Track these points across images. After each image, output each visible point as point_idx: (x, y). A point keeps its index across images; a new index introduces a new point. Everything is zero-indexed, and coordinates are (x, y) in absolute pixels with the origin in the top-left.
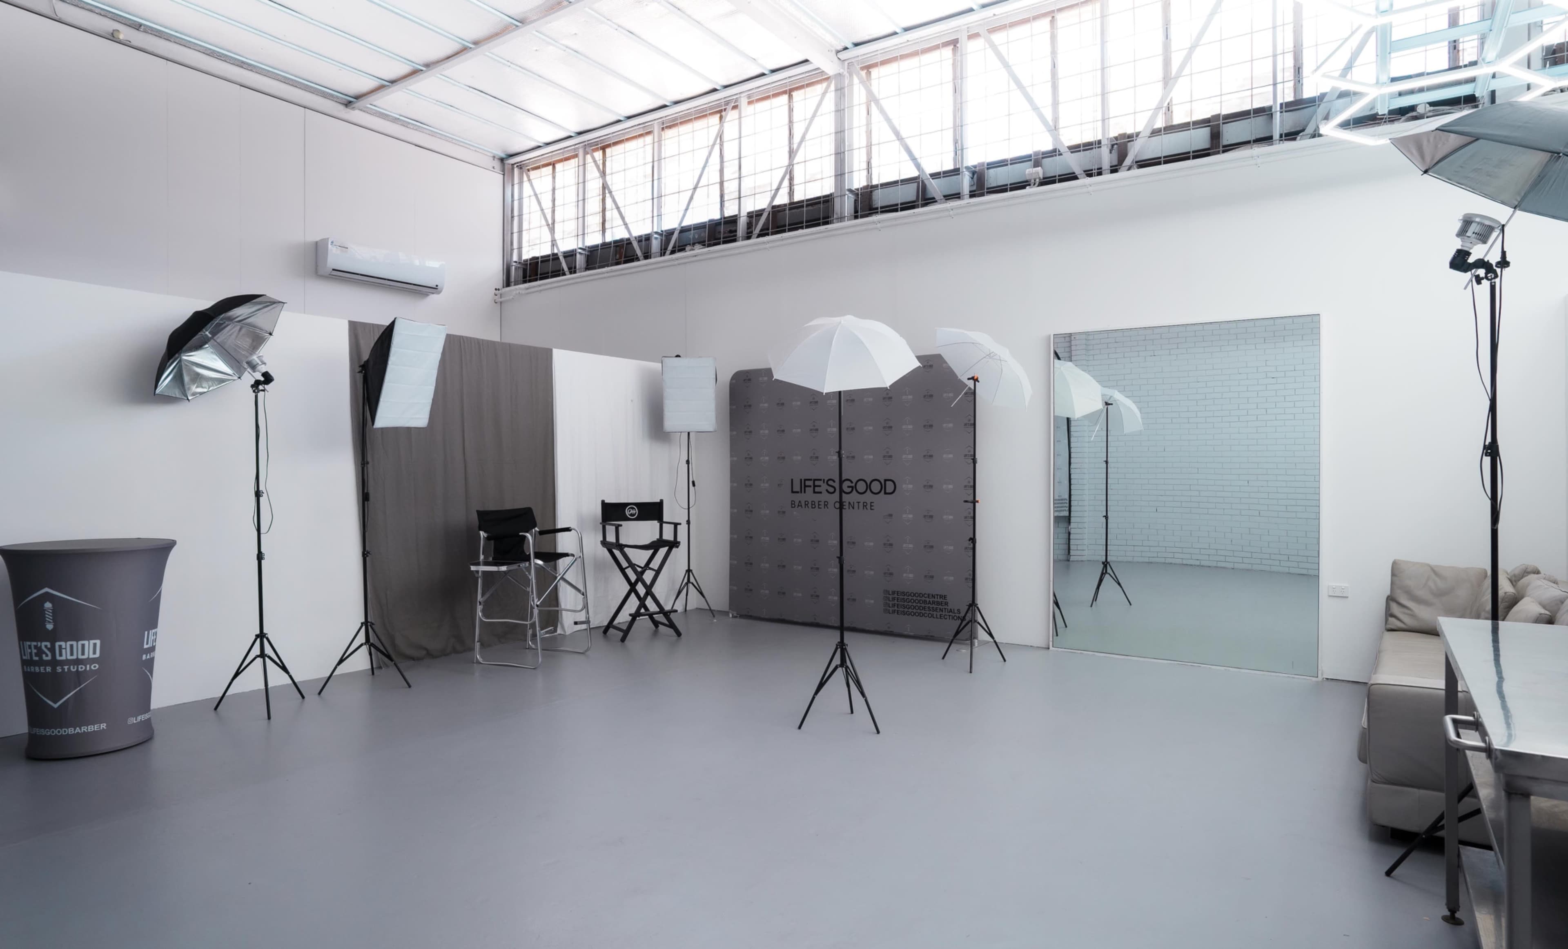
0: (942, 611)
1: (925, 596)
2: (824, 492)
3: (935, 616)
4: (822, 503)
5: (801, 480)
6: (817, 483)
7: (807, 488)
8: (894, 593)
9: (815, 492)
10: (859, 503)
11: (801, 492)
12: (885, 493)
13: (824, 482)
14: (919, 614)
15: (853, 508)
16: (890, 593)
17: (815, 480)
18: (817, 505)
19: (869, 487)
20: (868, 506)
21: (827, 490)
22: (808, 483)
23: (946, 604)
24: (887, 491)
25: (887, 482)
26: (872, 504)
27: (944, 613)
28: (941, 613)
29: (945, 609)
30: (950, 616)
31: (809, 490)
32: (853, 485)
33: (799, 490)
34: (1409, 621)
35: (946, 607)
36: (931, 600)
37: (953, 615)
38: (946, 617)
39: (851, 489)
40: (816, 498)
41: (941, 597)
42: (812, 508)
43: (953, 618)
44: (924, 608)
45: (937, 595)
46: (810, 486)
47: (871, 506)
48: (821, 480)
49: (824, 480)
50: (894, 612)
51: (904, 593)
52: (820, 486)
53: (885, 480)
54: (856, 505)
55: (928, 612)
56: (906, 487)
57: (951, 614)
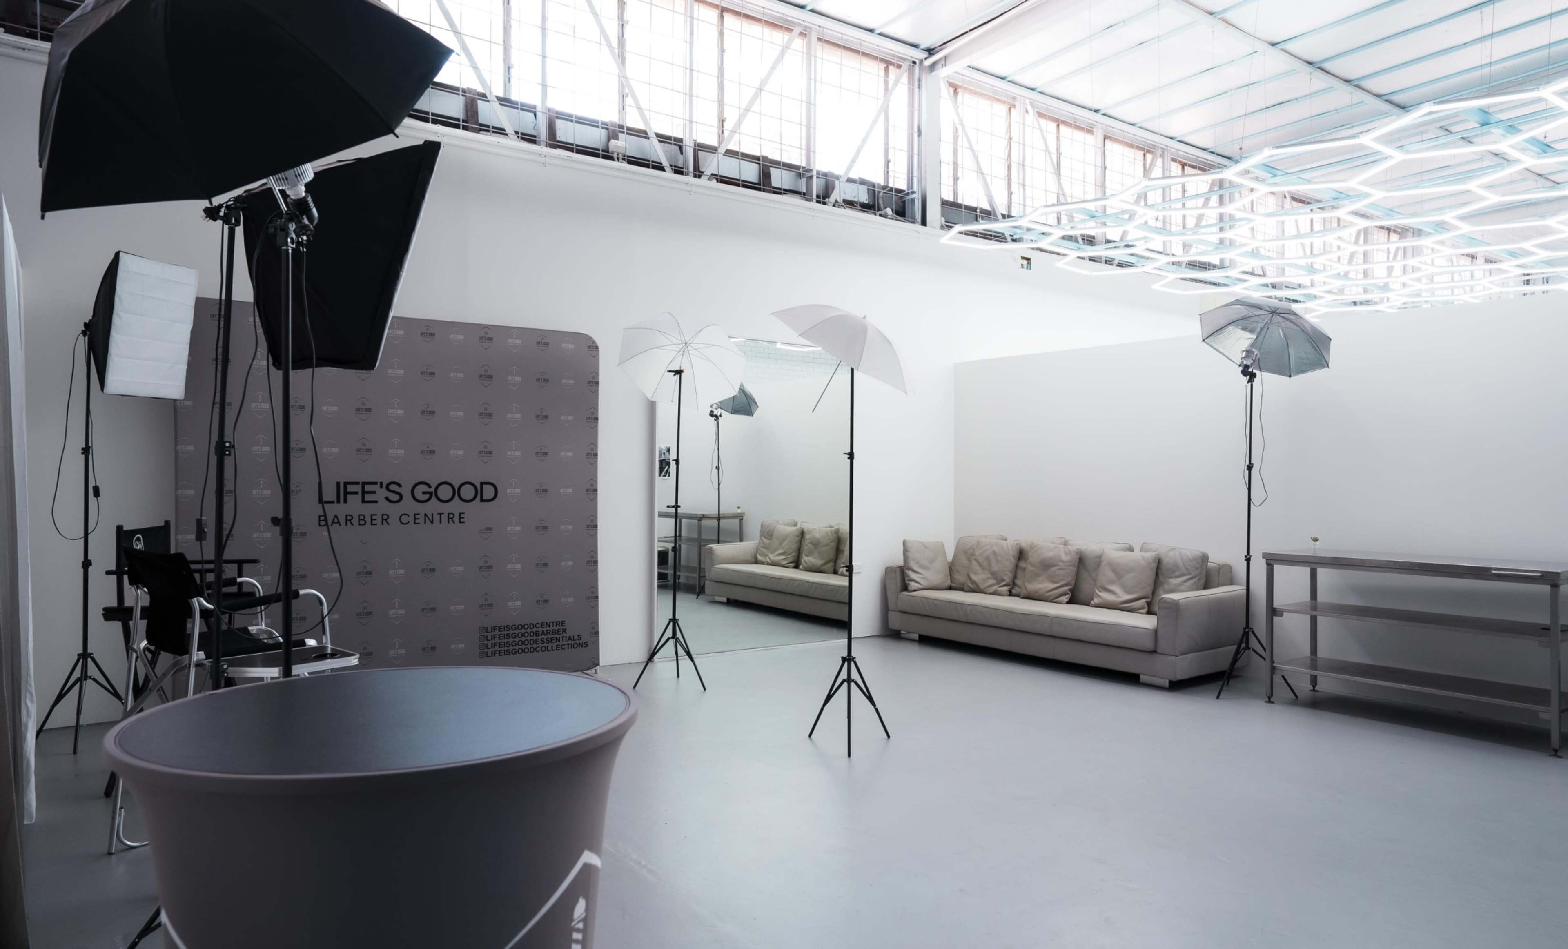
0: (559, 641)
1: (537, 626)
2: (383, 503)
3: (550, 648)
4: (378, 519)
5: (338, 484)
6: (368, 488)
7: (349, 496)
8: (493, 629)
9: (364, 501)
10: (441, 514)
11: (338, 502)
12: (482, 500)
13: (381, 487)
14: (530, 651)
15: (432, 522)
16: (489, 630)
17: (364, 484)
18: (368, 519)
19: (456, 492)
20: (456, 519)
21: (387, 498)
22: (350, 488)
23: (564, 631)
24: (485, 498)
25: (484, 486)
26: (462, 516)
27: (561, 643)
28: (558, 643)
29: (563, 637)
30: (568, 644)
31: (354, 501)
32: (432, 490)
33: (335, 499)
34: (925, 583)
35: (564, 635)
36: (545, 630)
37: (573, 642)
38: (563, 647)
39: (427, 496)
40: (368, 510)
41: (558, 623)
42: (359, 524)
43: (572, 646)
44: (536, 642)
45: (553, 622)
46: (356, 493)
47: (460, 518)
48: (376, 483)
49: (381, 484)
50: (494, 654)
51: (508, 628)
52: (374, 492)
53: (482, 484)
54: (436, 518)
55: (541, 645)
56: (511, 491)
57: (570, 642)
